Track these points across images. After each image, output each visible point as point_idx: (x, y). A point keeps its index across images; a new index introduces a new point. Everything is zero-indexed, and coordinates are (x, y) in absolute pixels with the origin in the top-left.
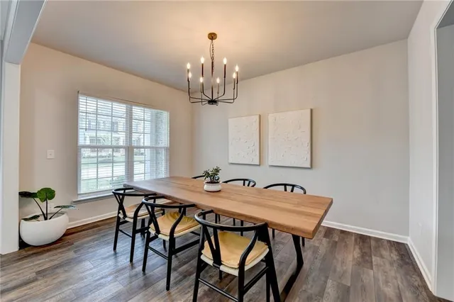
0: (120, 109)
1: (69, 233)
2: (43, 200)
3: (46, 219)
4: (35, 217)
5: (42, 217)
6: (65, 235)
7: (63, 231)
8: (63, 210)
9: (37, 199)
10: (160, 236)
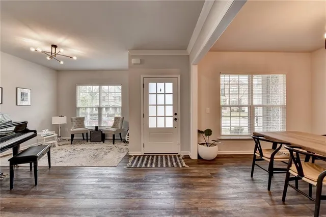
0: (244, 79)
1: (219, 157)
2: (206, 135)
3: (207, 146)
4: (203, 144)
5: (206, 145)
6: (216, 158)
7: (216, 156)
8: (216, 143)
9: (204, 135)
10: (303, 178)
